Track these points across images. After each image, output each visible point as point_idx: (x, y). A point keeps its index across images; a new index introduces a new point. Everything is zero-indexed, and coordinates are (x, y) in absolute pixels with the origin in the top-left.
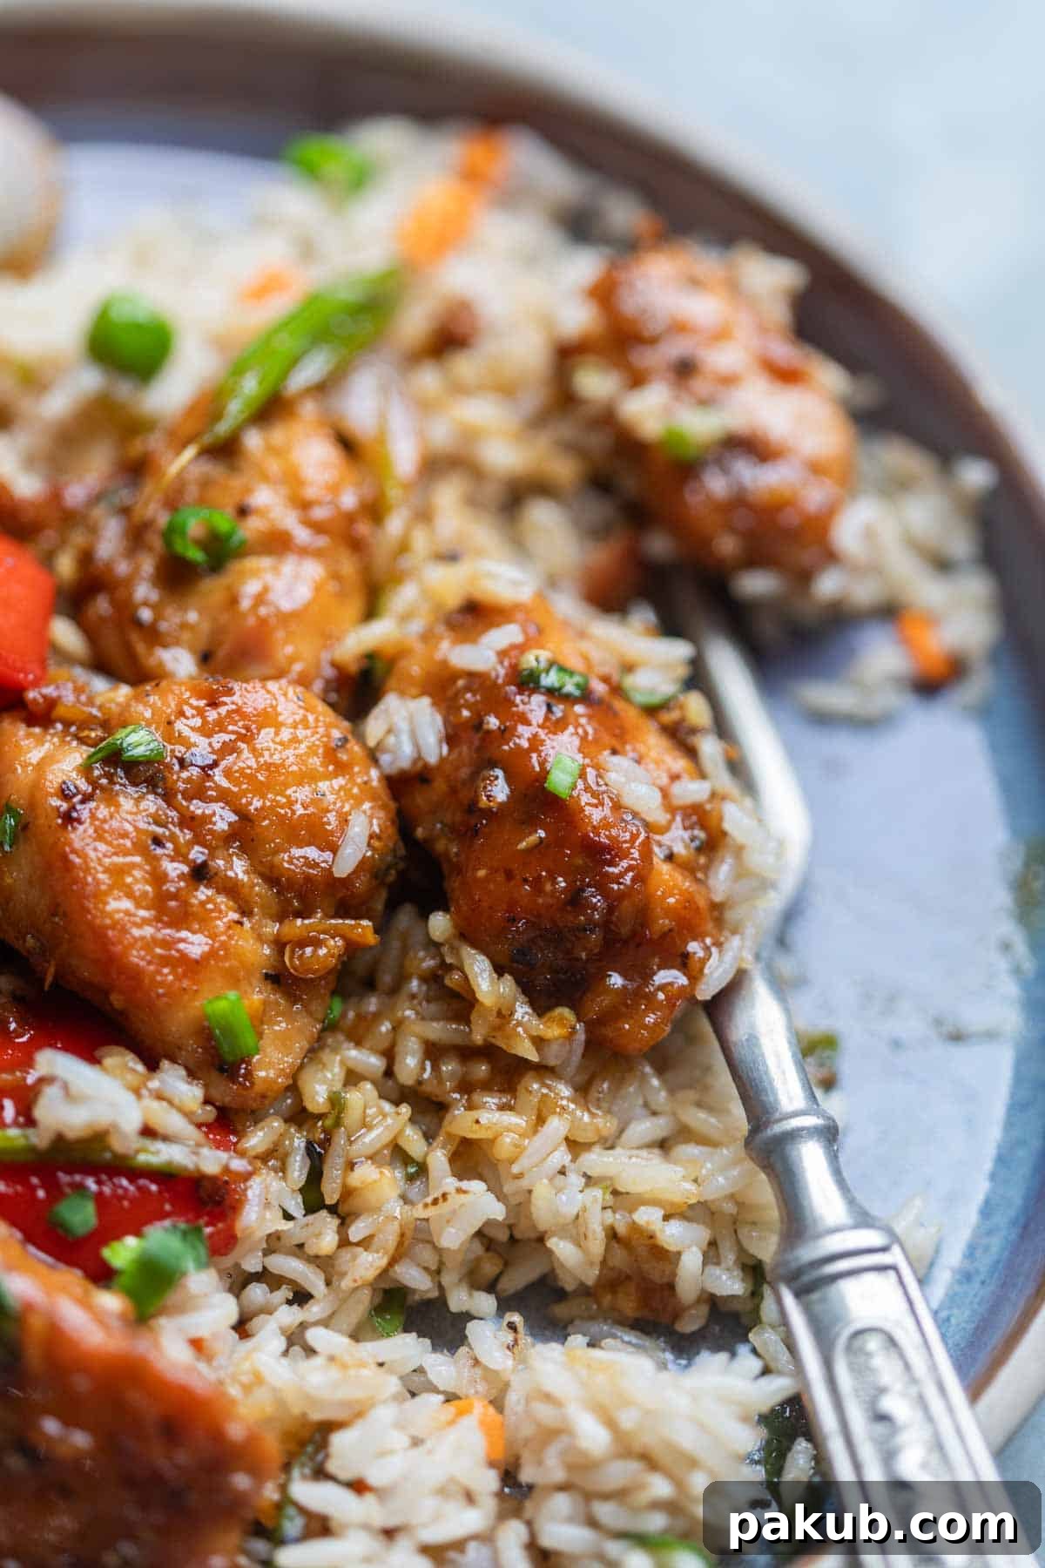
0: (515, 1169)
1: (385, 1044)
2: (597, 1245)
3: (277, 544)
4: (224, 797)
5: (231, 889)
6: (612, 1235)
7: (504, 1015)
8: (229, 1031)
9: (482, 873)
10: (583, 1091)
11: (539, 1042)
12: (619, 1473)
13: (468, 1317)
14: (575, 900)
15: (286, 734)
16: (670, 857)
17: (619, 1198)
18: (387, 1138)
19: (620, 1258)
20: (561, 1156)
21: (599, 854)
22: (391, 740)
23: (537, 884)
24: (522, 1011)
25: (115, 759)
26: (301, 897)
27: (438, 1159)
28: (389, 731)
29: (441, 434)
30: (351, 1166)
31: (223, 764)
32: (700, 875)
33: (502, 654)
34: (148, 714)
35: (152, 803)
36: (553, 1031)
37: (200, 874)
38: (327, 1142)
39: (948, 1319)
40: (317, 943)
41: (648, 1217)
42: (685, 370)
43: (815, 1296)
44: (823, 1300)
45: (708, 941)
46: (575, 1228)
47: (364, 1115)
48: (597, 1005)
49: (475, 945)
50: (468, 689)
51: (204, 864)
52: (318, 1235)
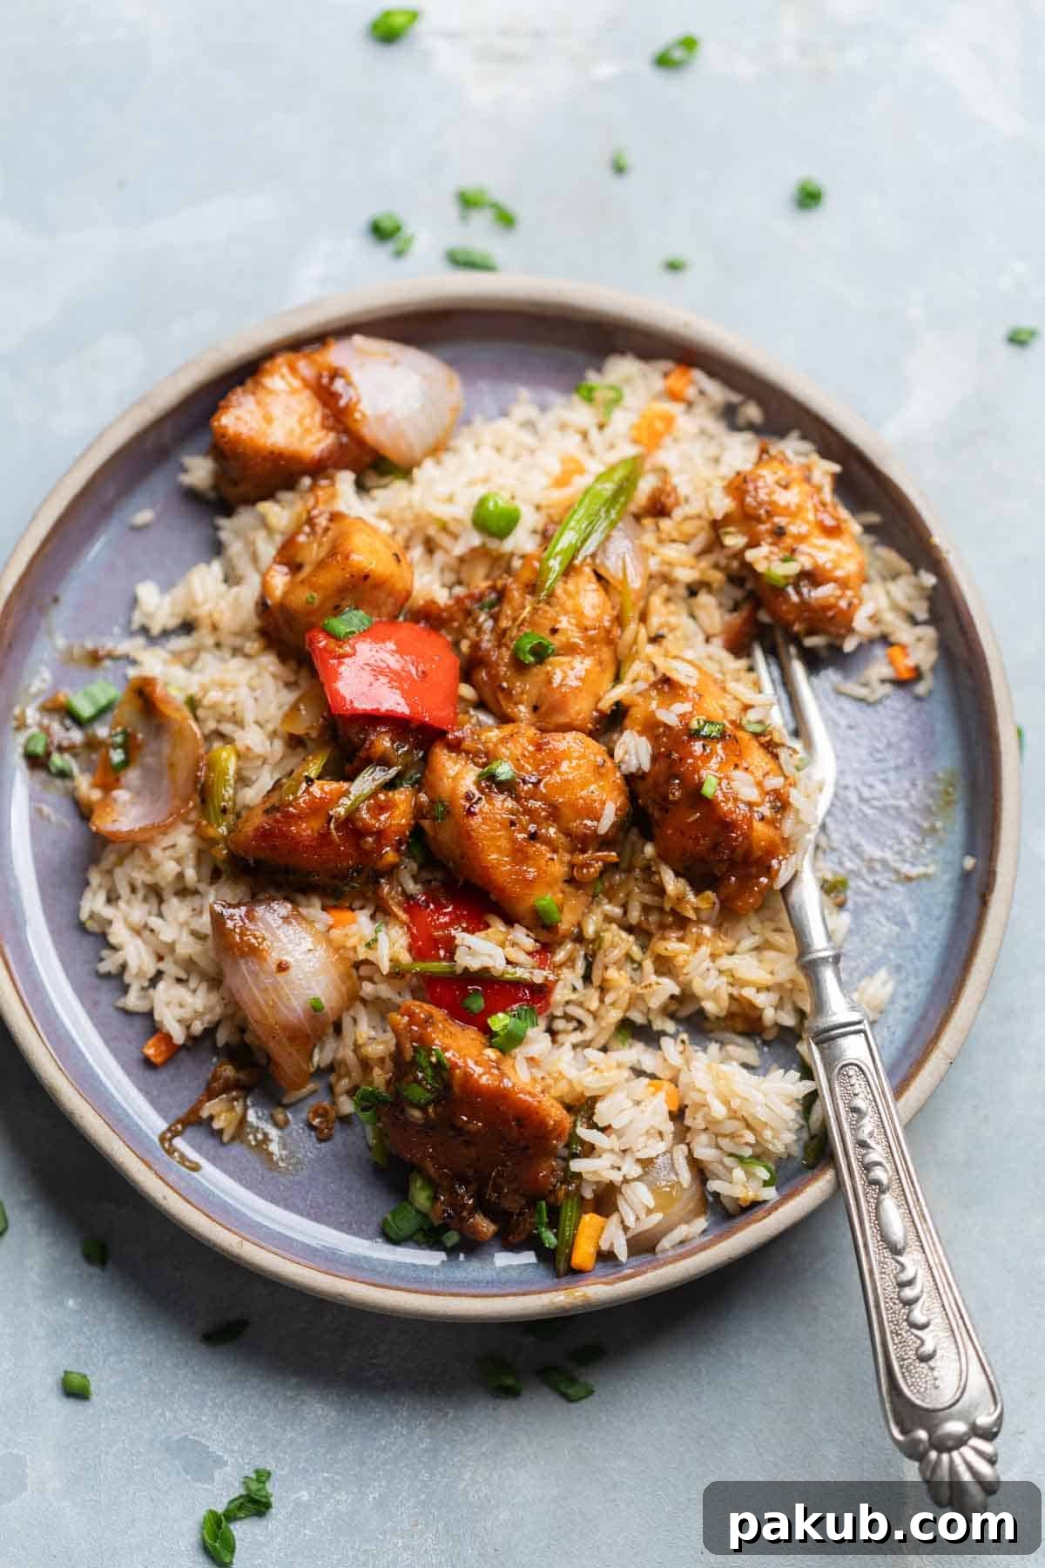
0: (685, 971)
1: (623, 902)
2: (725, 1002)
3: (571, 649)
4: (544, 798)
5: (548, 842)
6: (731, 996)
7: (681, 899)
8: (546, 912)
9: (670, 832)
10: (718, 927)
11: (697, 910)
12: (731, 1126)
13: (663, 1033)
14: (715, 848)
15: (574, 763)
16: (762, 819)
17: (735, 981)
18: (624, 951)
19: (735, 1008)
20: (707, 963)
21: (727, 825)
22: (627, 757)
23: (696, 839)
24: (691, 897)
25: (491, 777)
26: (583, 842)
27: (648, 965)
28: (626, 753)
29: (654, 564)
30: (606, 968)
31: (544, 780)
32: (778, 825)
33: (682, 716)
34: (508, 753)
35: (510, 804)
36: (704, 905)
37: (533, 837)
38: (594, 955)
39: (894, 1033)
40: (588, 866)
41: (748, 993)
42: (779, 533)
43: (825, 1045)
44: (829, 1048)
45: (781, 858)
46: (714, 996)
47: (613, 941)
48: (724, 892)
49: (667, 863)
50: (664, 735)
51: (535, 833)
52: (590, 1000)
